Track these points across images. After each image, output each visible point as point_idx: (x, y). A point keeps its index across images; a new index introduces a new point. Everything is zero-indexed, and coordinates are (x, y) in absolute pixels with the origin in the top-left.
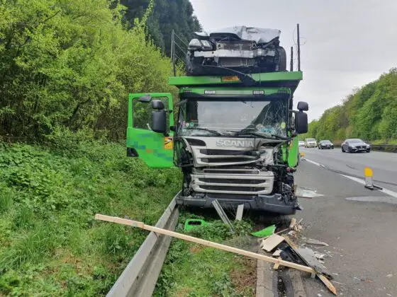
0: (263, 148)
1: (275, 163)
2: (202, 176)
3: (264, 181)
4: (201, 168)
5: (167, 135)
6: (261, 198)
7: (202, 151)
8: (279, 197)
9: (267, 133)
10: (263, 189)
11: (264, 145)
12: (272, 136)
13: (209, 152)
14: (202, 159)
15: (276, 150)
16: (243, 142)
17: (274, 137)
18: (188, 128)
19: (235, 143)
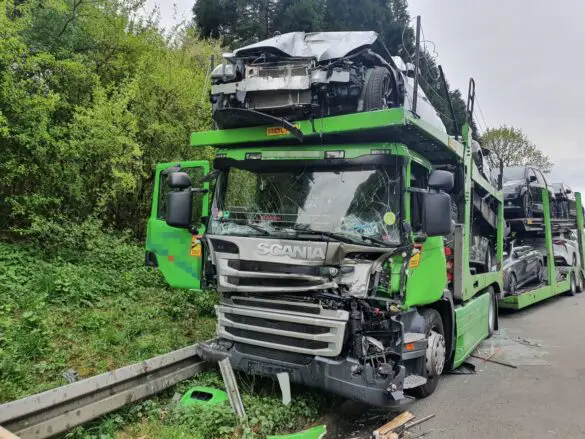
0: (349, 262)
1: (370, 293)
2: (228, 309)
3: (327, 330)
4: (228, 294)
5: (195, 233)
6: (319, 362)
7: (231, 264)
8: (355, 364)
10: (325, 345)
11: (351, 255)
12: (364, 238)
13: (243, 265)
14: (230, 279)
15: (377, 266)
16: (305, 248)
17: (369, 242)
18: (222, 221)
19: (290, 250)
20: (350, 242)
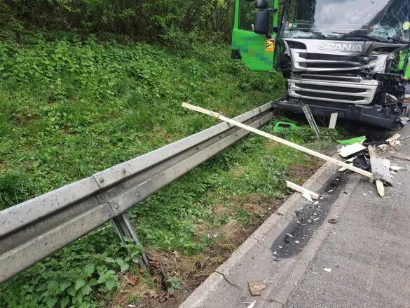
0: (375, 54)
1: (386, 71)
2: (298, 81)
3: (364, 90)
4: (299, 74)
5: (270, 37)
6: (358, 107)
7: (301, 55)
8: (379, 108)
9: (382, 36)
10: (362, 98)
11: (377, 50)
12: (389, 38)
13: (309, 56)
14: (301, 64)
15: (392, 56)
16: (350, 46)
17: (391, 40)
18: (291, 29)
19: (340, 47)
20: (379, 41)
